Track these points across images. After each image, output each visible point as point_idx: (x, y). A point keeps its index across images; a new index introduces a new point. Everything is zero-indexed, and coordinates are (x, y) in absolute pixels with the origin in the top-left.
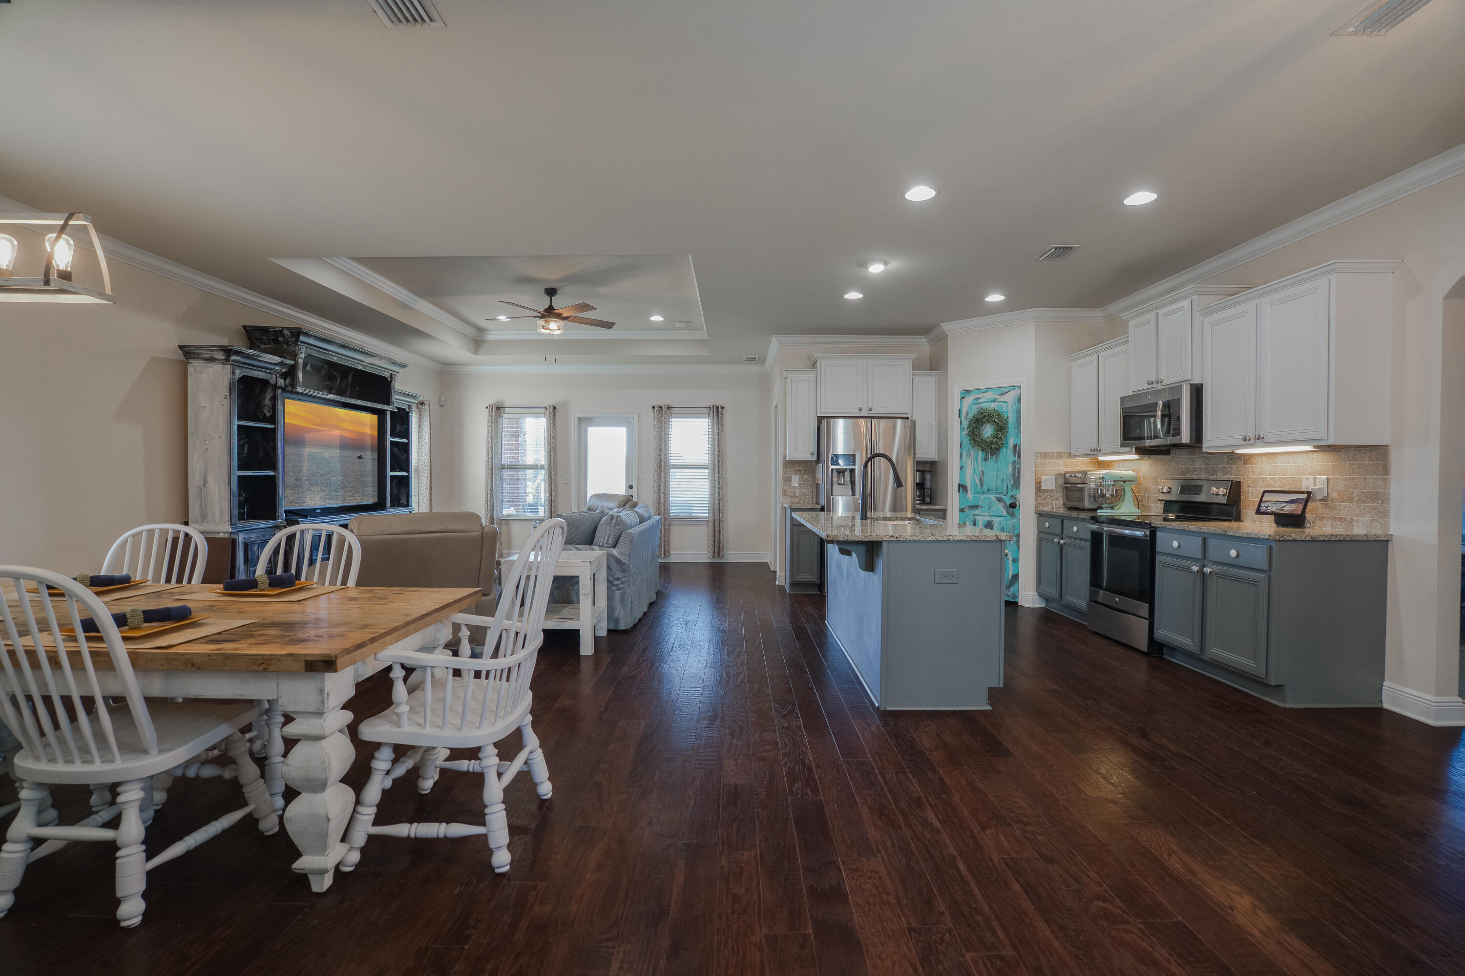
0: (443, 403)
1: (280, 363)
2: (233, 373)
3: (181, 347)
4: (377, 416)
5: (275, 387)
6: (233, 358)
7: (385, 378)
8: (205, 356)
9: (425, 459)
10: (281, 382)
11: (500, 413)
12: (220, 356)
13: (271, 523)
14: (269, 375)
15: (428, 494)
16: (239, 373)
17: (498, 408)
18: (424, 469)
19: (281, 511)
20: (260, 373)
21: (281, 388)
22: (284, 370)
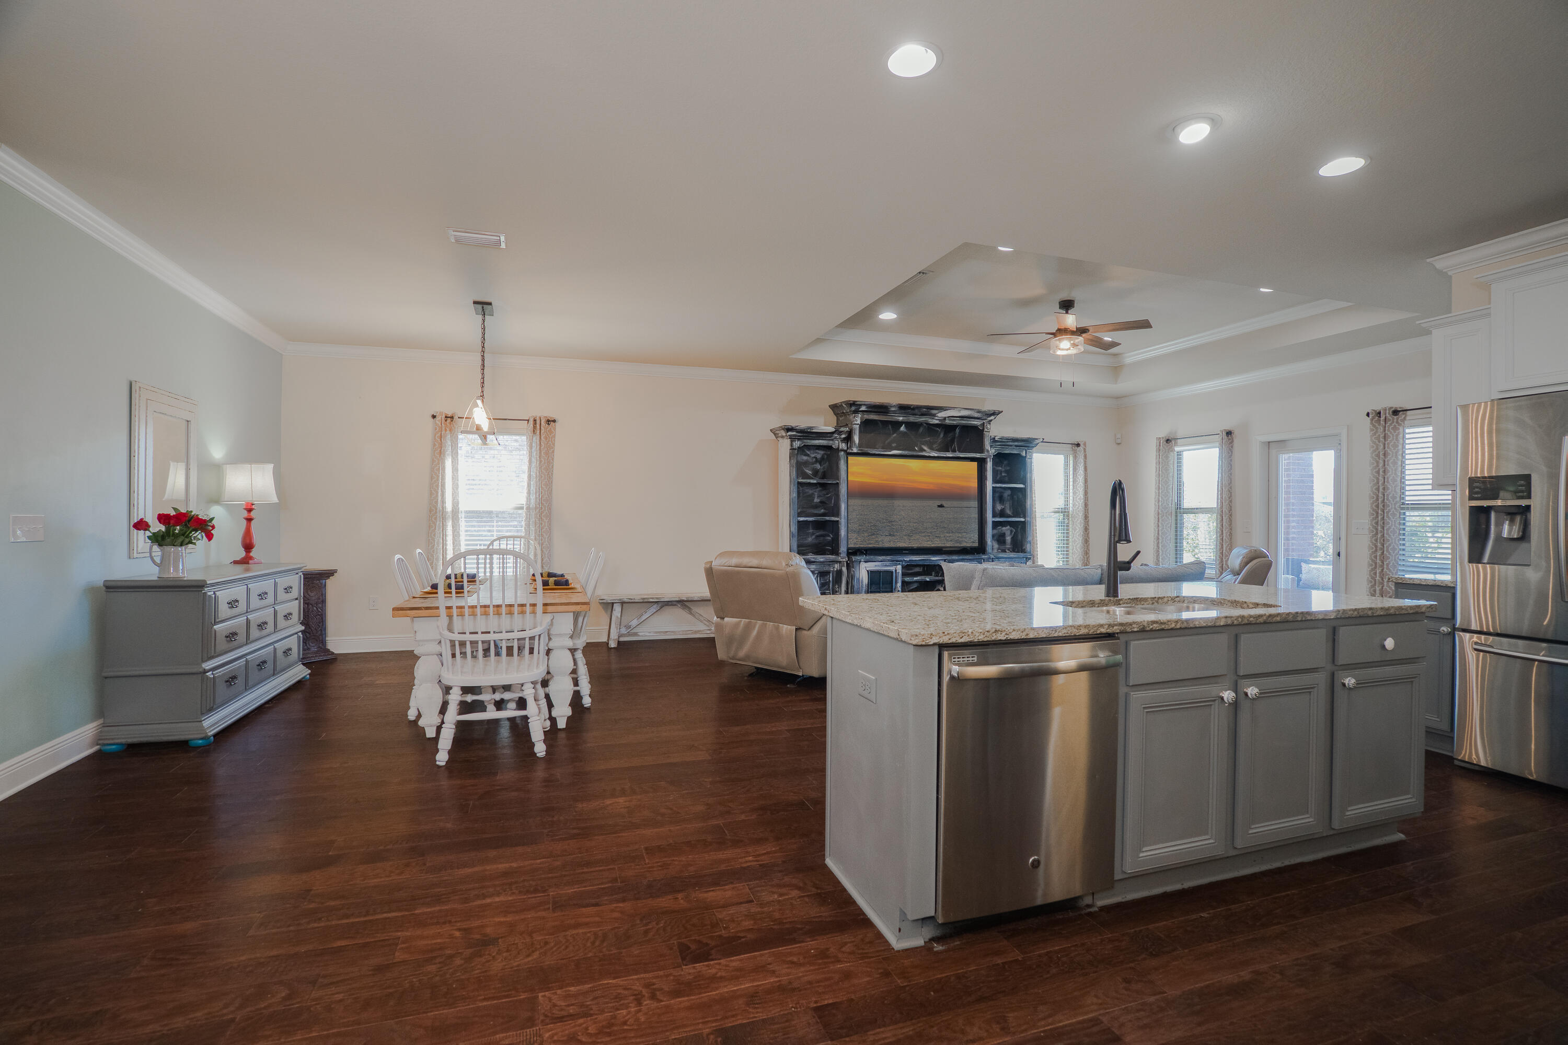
0: (1119, 441)
1: (836, 431)
2: (792, 445)
3: (771, 430)
4: (976, 463)
5: (838, 450)
6: (790, 433)
7: (975, 428)
8: (780, 435)
9: (1079, 504)
10: (843, 446)
11: (1172, 446)
12: (783, 433)
13: (832, 557)
14: (831, 442)
15: (1080, 541)
16: (797, 444)
17: (1168, 441)
18: (1077, 514)
19: (843, 549)
20: (821, 441)
21: (842, 450)
22: (843, 436)
